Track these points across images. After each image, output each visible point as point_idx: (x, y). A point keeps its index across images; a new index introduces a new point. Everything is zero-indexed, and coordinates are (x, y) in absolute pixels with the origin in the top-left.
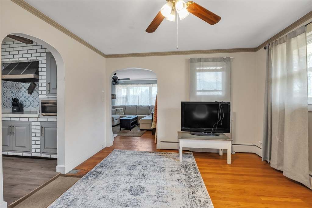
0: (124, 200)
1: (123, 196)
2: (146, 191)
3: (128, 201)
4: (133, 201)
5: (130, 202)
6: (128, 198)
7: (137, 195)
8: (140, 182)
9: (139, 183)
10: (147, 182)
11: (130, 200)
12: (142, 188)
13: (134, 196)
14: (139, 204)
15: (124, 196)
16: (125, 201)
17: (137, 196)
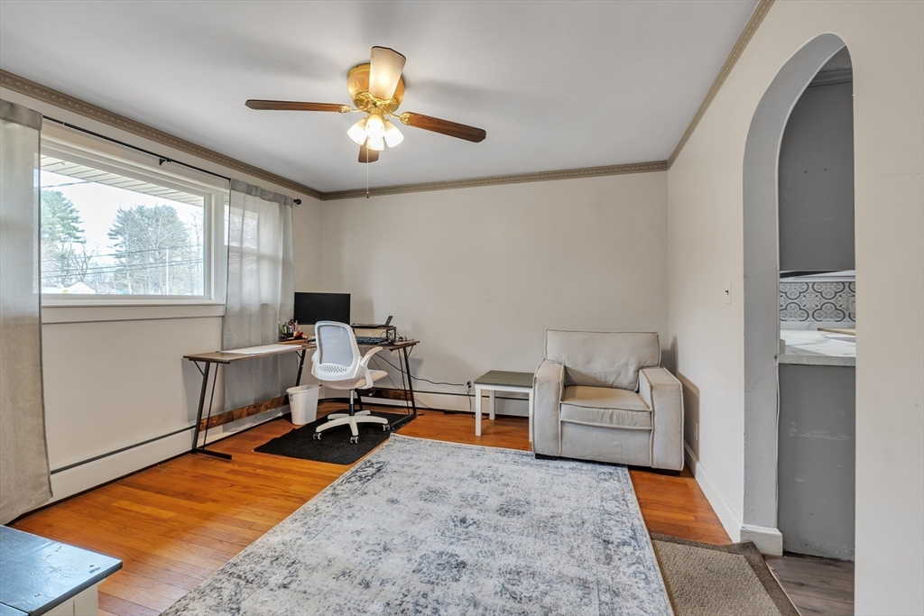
0: (476, 545)
1: (480, 554)
2: (413, 561)
3: (465, 542)
4: (453, 540)
5: (459, 540)
6: (465, 548)
7: (442, 553)
8: (425, 596)
9: (430, 593)
10: (401, 596)
11: (460, 543)
12: (425, 570)
13: (450, 552)
14: (439, 534)
15: (475, 553)
16: (473, 542)
17: (442, 550)
